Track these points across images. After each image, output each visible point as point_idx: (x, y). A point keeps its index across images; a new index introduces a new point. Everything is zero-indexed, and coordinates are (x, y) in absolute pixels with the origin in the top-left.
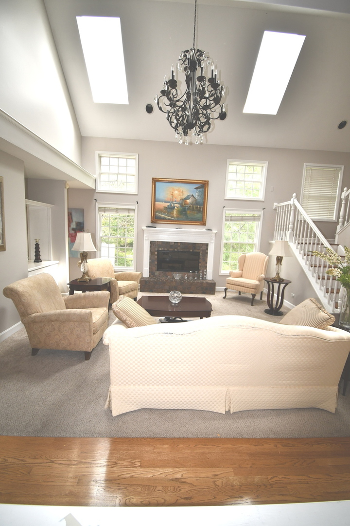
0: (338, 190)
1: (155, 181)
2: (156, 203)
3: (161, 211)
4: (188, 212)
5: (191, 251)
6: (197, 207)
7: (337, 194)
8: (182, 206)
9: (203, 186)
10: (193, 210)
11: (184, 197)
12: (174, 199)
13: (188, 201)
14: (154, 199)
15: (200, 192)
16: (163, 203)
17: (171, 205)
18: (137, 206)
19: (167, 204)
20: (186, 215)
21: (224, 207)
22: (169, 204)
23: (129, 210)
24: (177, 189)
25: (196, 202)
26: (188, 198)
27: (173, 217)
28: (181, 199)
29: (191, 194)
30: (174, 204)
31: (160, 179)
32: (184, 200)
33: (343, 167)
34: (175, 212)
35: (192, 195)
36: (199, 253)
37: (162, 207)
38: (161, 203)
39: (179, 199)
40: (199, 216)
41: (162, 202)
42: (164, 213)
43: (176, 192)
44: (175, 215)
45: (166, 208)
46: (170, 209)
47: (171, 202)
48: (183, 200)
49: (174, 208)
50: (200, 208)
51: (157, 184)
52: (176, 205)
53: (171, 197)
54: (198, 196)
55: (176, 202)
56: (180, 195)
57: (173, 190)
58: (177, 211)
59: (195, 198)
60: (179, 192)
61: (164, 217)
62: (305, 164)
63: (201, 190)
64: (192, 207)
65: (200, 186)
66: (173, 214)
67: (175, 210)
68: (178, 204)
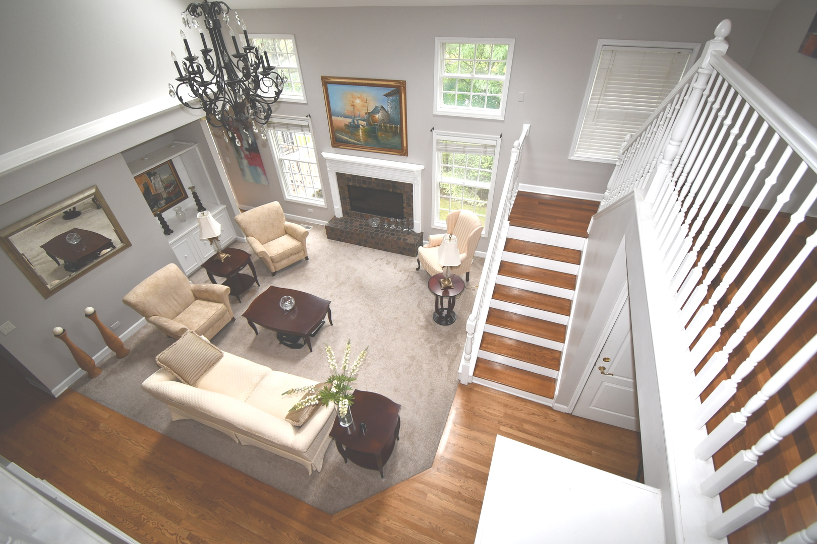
1: (325, 81)
2: (333, 118)
3: (341, 130)
4: (379, 134)
5: (391, 191)
6: (390, 127)
8: (369, 124)
9: (397, 90)
10: (386, 131)
11: (371, 109)
12: (357, 112)
13: (377, 116)
14: (330, 114)
15: (393, 101)
17: (354, 122)
18: (310, 121)
20: (376, 138)
21: (433, 129)
22: (350, 120)
23: (302, 126)
24: (359, 95)
25: (388, 119)
26: (376, 111)
27: (359, 141)
28: (366, 113)
29: (379, 105)
30: (357, 120)
31: (332, 80)
32: (371, 114)
34: (361, 134)
35: (382, 107)
36: (401, 195)
37: (342, 125)
39: (363, 112)
40: (396, 140)
41: (341, 117)
42: (346, 134)
43: (358, 101)
44: (362, 138)
45: (346, 126)
46: (353, 128)
47: (354, 117)
48: (369, 114)
49: (358, 126)
50: (396, 128)
51: (330, 87)
52: (360, 122)
53: (351, 108)
54: (391, 108)
55: (359, 117)
56: (364, 107)
57: (353, 97)
58: (364, 132)
59: (387, 112)
60: (362, 101)
61: (347, 140)
62: (600, 41)
63: (394, 98)
64: (384, 126)
65: (392, 91)
66: (359, 135)
67: (361, 130)
68: (364, 120)
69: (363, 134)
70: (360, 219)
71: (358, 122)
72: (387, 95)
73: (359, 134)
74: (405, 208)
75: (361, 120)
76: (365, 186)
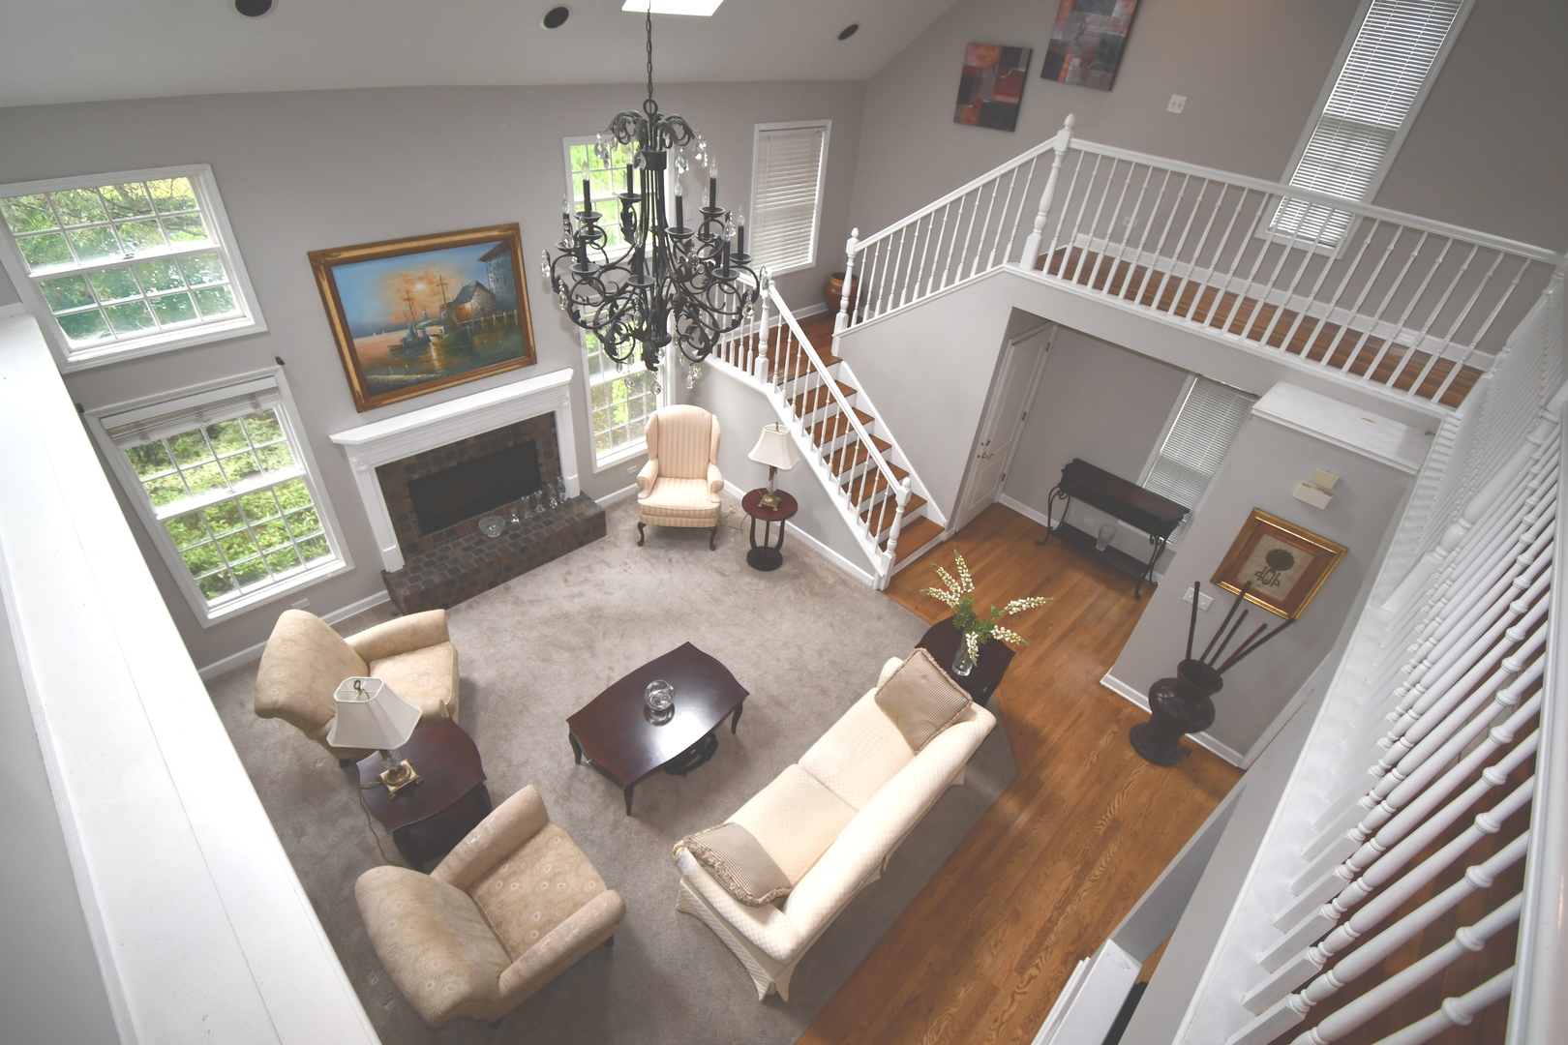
0: (818, 188)
1: (324, 265)
2: (357, 342)
3: (383, 364)
4: (476, 340)
5: (511, 444)
6: (500, 319)
7: (817, 197)
8: (451, 327)
9: (505, 245)
10: (491, 329)
11: (452, 295)
12: (420, 313)
13: (468, 306)
14: (345, 332)
15: (499, 266)
16: (385, 337)
17: (414, 335)
18: (282, 376)
19: (397, 337)
20: (470, 351)
22: (404, 334)
23: (252, 396)
24: (421, 273)
25: (494, 303)
26: (465, 295)
27: (432, 370)
28: (442, 308)
29: (470, 281)
30: (422, 329)
31: (345, 255)
32: (453, 307)
33: (829, 124)
34: (434, 354)
35: (477, 284)
36: (532, 443)
37: (384, 351)
38: (375, 338)
39: (434, 307)
40: (514, 340)
41: (379, 333)
42: (397, 367)
43: (420, 287)
44: (437, 364)
45: (395, 349)
46: (414, 347)
47: (411, 324)
48: (449, 306)
49: (426, 340)
50: (511, 317)
51: (339, 273)
52: (430, 330)
53: (404, 307)
54: (496, 281)
55: (427, 318)
56: (436, 294)
57: (407, 282)
58: (441, 348)
59: (488, 292)
60: (430, 283)
61: (398, 380)
62: (756, 126)
63: (501, 259)
64: (485, 321)
65: (495, 248)
66: (430, 359)
67: (433, 347)
68: (438, 324)
69: (439, 355)
70: (447, 542)
71: (424, 333)
72: (485, 259)
73: (430, 357)
74: (542, 465)
75: (427, 325)
76: (453, 463)
